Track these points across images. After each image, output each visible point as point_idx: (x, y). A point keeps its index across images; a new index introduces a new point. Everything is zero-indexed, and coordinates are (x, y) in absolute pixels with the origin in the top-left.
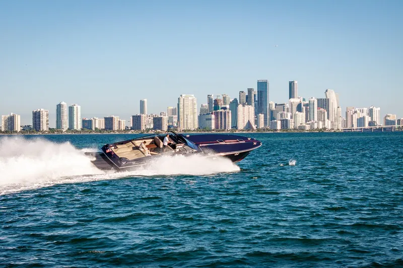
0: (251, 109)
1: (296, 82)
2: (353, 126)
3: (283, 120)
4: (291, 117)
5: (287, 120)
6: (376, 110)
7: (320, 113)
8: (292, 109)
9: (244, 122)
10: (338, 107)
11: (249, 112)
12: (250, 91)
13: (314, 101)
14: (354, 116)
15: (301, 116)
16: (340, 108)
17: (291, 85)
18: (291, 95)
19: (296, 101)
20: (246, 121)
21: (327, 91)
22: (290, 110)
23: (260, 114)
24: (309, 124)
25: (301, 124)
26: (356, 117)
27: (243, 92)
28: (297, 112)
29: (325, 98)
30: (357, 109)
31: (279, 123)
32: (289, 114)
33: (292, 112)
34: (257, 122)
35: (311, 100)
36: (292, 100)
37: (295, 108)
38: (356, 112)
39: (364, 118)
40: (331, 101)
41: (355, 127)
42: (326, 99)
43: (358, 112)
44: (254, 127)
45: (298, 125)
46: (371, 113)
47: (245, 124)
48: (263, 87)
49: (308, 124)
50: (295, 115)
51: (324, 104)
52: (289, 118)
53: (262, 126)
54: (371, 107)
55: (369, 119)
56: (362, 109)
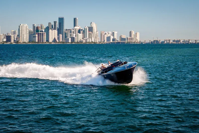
1: (77, 18)
2: (104, 40)
3: (72, 38)
5: (74, 38)
6: (116, 33)
7: (89, 34)
8: (76, 32)
9: (52, 38)
10: (97, 31)
11: (55, 33)
12: (55, 22)
13: (87, 28)
14: (105, 35)
15: (80, 36)
16: (98, 32)
17: (75, 20)
18: (75, 25)
19: (77, 28)
20: (53, 38)
21: (91, 23)
22: (74, 32)
23: (60, 35)
24: (85, 40)
25: (80, 39)
26: (106, 36)
27: (50, 23)
28: (78, 34)
30: (106, 32)
31: (70, 39)
32: (74, 35)
34: (58, 38)
35: (85, 27)
36: (75, 27)
38: (106, 34)
39: (110, 37)
40: (93, 28)
41: (106, 41)
42: (91, 27)
43: (107, 33)
44: (57, 41)
46: (113, 34)
47: (53, 39)
48: (61, 20)
49: (84, 40)
50: (77, 35)
51: (91, 29)
53: (61, 40)
54: (113, 32)
55: (113, 38)
56: (108, 32)
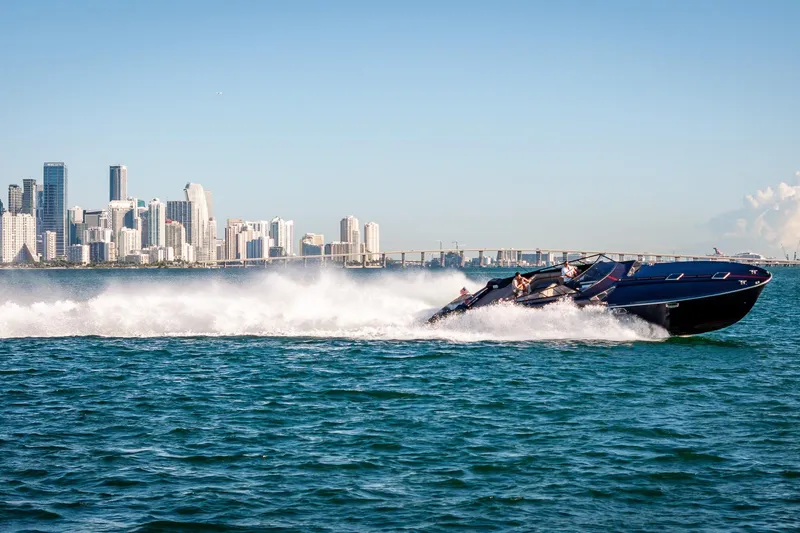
0: (30, 221)
1: (123, 168)
2: (238, 256)
3: (95, 244)
4: (113, 239)
5: (102, 244)
6: (285, 227)
7: (170, 231)
8: (114, 220)
9: (14, 246)
10: (211, 219)
11: (25, 228)
12: (28, 184)
13: (158, 206)
14: (241, 236)
15: (132, 238)
16: (214, 222)
17: (115, 173)
18: (114, 194)
19: (122, 205)
20: (19, 247)
21: (188, 186)
22: (109, 223)
23: (49, 232)
24: (148, 252)
25: (132, 252)
26: (244, 239)
27: (15, 186)
28: (125, 229)
29: (184, 199)
30: (247, 223)
31: (86, 250)
32: (108, 233)
33: (114, 228)
34: (41, 248)
35: (153, 203)
36: (114, 204)
37: (120, 219)
38: (244, 229)
39: (260, 242)
40: (195, 207)
41: (243, 257)
42: (185, 203)
43: (250, 228)
44: (36, 258)
45: (126, 253)
46: (274, 231)
47: (18, 251)
48: (55, 175)
49: (144, 252)
50: (120, 234)
51: (180, 212)
52: (107, 240)
53: (52, 254)
54: (275, 220)
55: (271, 243)
56: (257, 223)
